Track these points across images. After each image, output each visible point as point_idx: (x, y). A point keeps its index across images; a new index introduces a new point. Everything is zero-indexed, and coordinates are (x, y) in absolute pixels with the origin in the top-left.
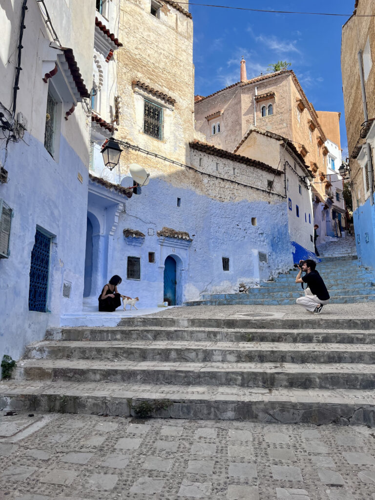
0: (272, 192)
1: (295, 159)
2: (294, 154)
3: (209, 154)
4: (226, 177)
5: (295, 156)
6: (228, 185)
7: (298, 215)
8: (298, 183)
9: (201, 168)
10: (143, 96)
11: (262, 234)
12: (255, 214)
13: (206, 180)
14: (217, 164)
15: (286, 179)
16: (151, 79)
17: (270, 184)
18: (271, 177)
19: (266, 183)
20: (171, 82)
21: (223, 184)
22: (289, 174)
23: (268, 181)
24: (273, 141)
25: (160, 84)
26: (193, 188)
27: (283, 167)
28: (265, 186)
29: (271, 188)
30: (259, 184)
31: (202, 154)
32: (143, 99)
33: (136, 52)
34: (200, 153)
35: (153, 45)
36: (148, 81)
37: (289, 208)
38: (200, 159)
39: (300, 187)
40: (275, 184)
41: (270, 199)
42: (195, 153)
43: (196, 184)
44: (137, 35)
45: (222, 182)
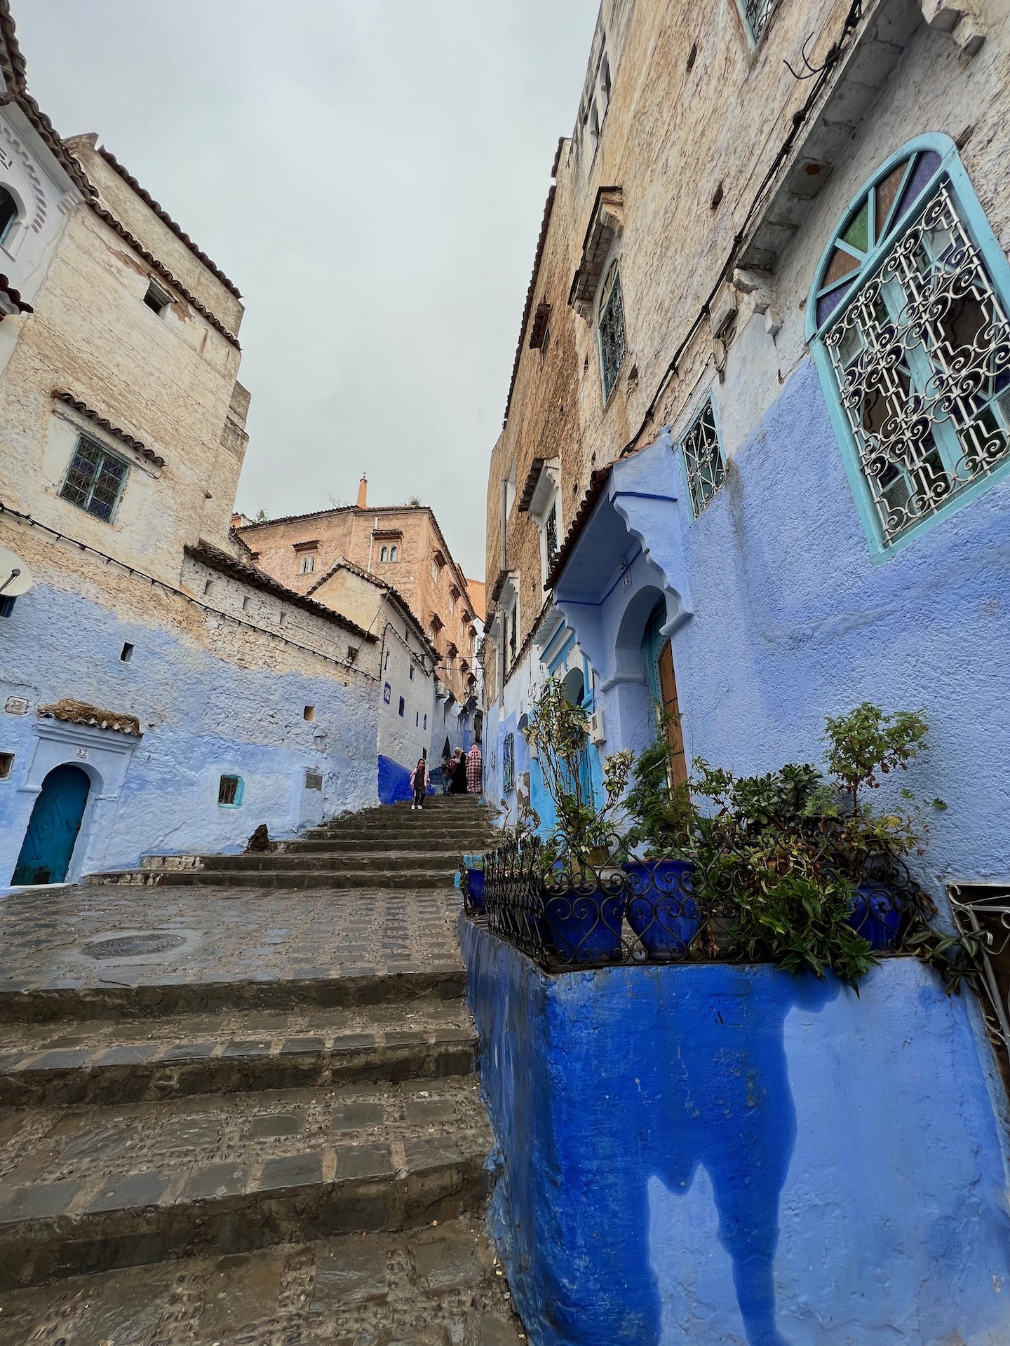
0: (353, 666)
1: (407, 624)
2: (405, 616)
3: (231, 577)
4: (262, 625)
5: (407, 618)
6: (263, 640)
7: (401, 713)
8: (409, 663)
9: (206, 597)
10: (78, 427)
11: (321, 737)
12: (313, 700)
13: (213, 622)
14: (246, 599)
15: (385, 650)
16: (109, 406)
17: (353, 654)
18: (355, 643)
19: (345, 651)
20: (166, 430)
21: (252, 636)
22: (390, 644)
23: (350, 648)
24: (372, 587)
25: (134, 421)
26: (175, 632)
27: (382, 631)
28: (342, 656)
29: (353, 660)
30: (331, 649)
31: (215, 575)
32: (78, 432)
33: (84, 347)
34: (210, 571)
35: (135, 353)
36: (103, 406)
37: (385, 699)
38: (208, 584)
39: (412, 670)
40: (361, 655)
41: (349, 678)
42: (196, 568)
43: (184, 625)
44: (95, 321)
45: (250, 633)
